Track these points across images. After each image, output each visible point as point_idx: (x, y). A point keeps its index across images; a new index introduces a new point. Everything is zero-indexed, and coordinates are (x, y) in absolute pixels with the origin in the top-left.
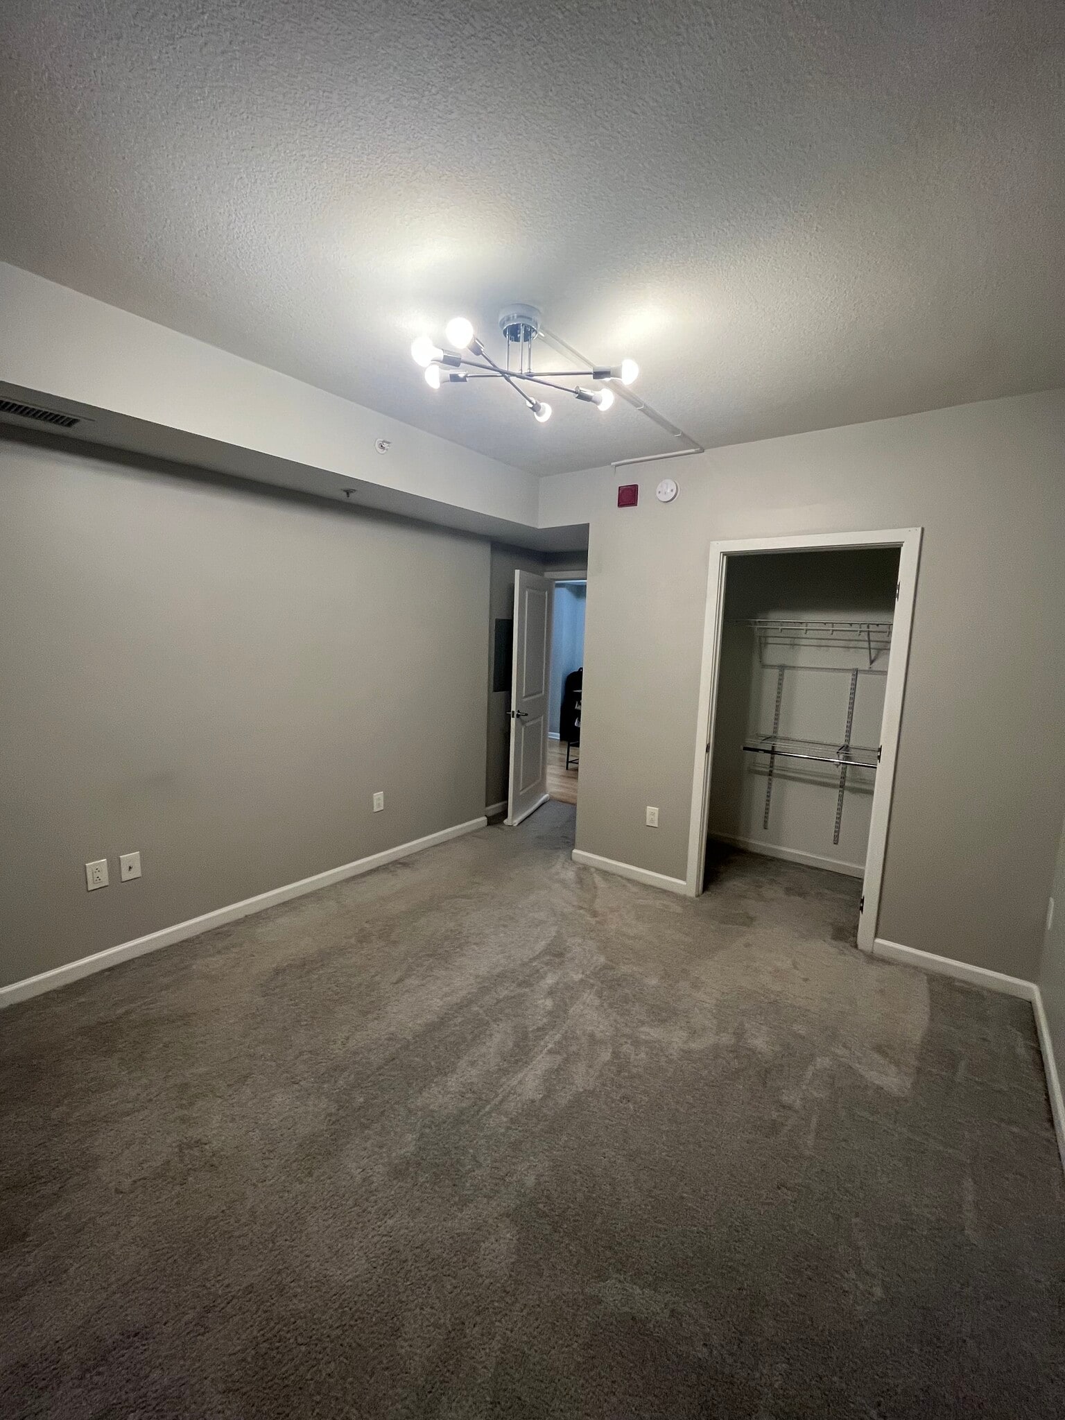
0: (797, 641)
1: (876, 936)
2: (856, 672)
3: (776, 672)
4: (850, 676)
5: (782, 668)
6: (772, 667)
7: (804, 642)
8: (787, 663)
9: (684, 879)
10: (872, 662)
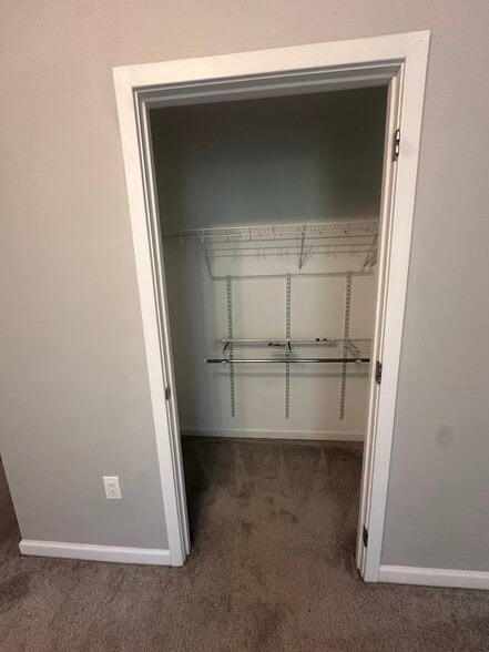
0: (239, 252)
1: (381, 564)
2: (289, 276)
3: (225, 283)
4: (285, 281)
5: (229, 279)
6: (220, 279)
7: (244, 252)
8: (233, 275)
9: (167, 548)
10: (300, 267)
